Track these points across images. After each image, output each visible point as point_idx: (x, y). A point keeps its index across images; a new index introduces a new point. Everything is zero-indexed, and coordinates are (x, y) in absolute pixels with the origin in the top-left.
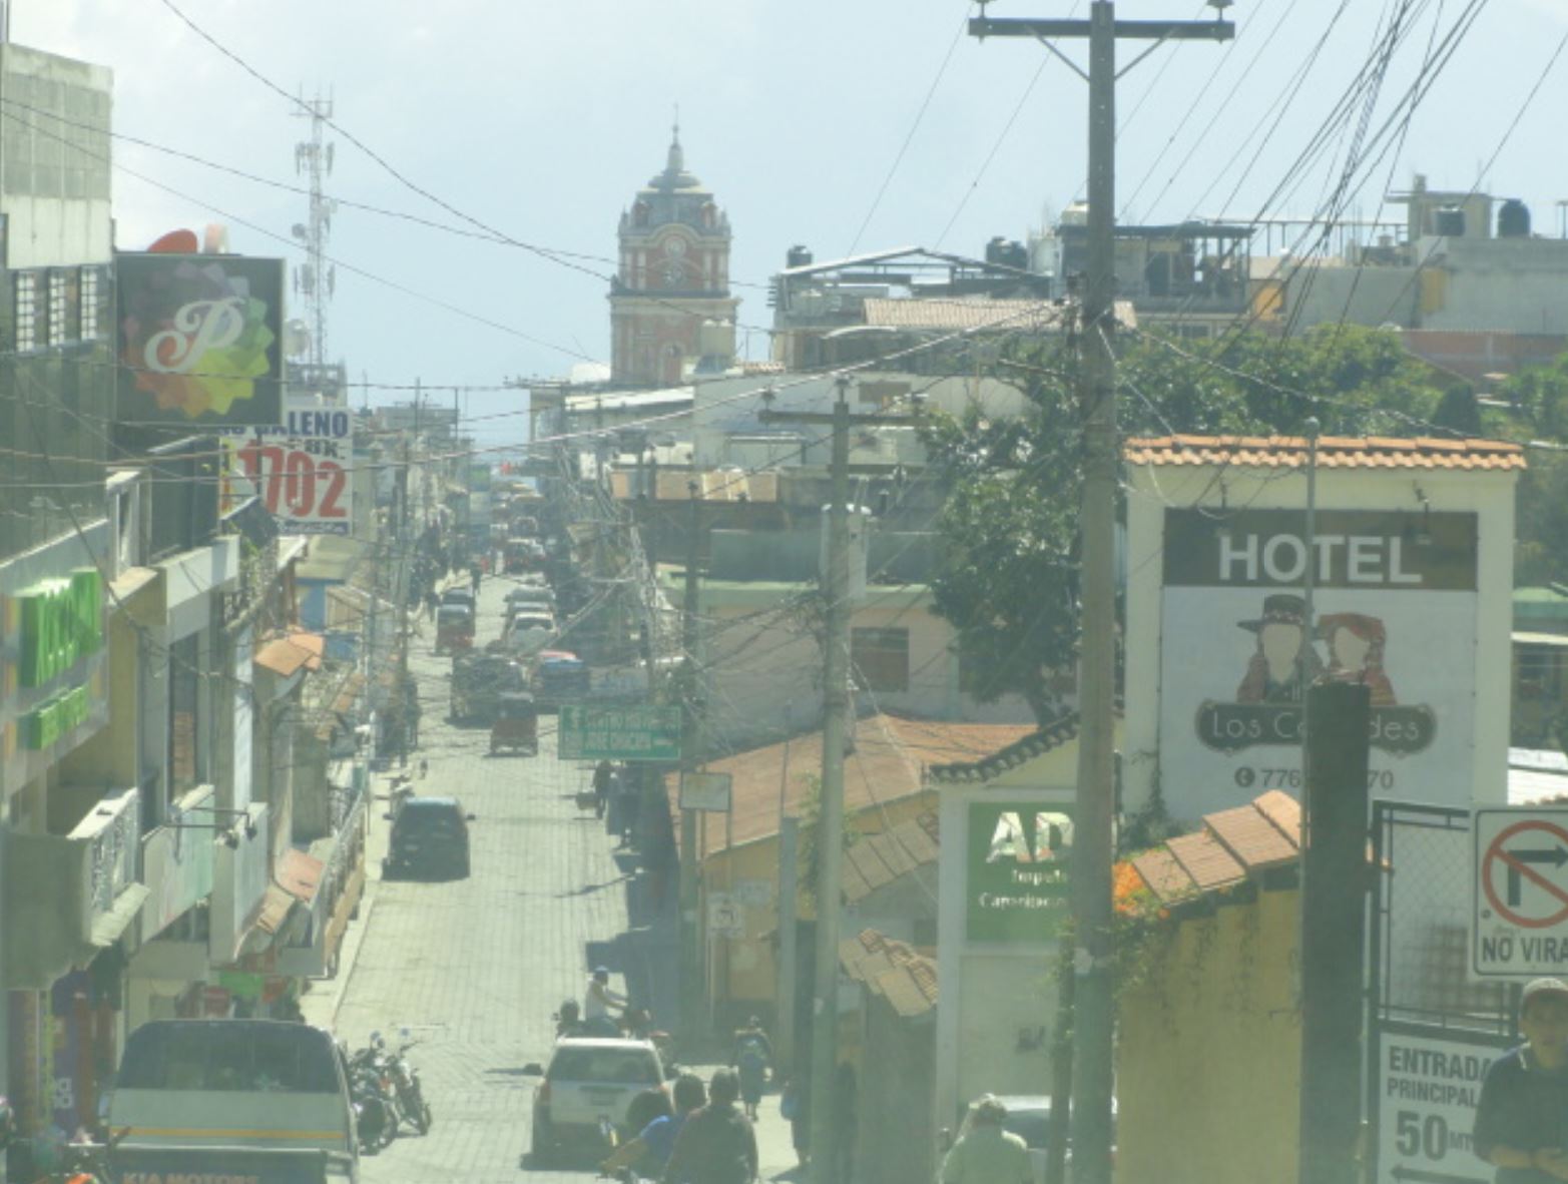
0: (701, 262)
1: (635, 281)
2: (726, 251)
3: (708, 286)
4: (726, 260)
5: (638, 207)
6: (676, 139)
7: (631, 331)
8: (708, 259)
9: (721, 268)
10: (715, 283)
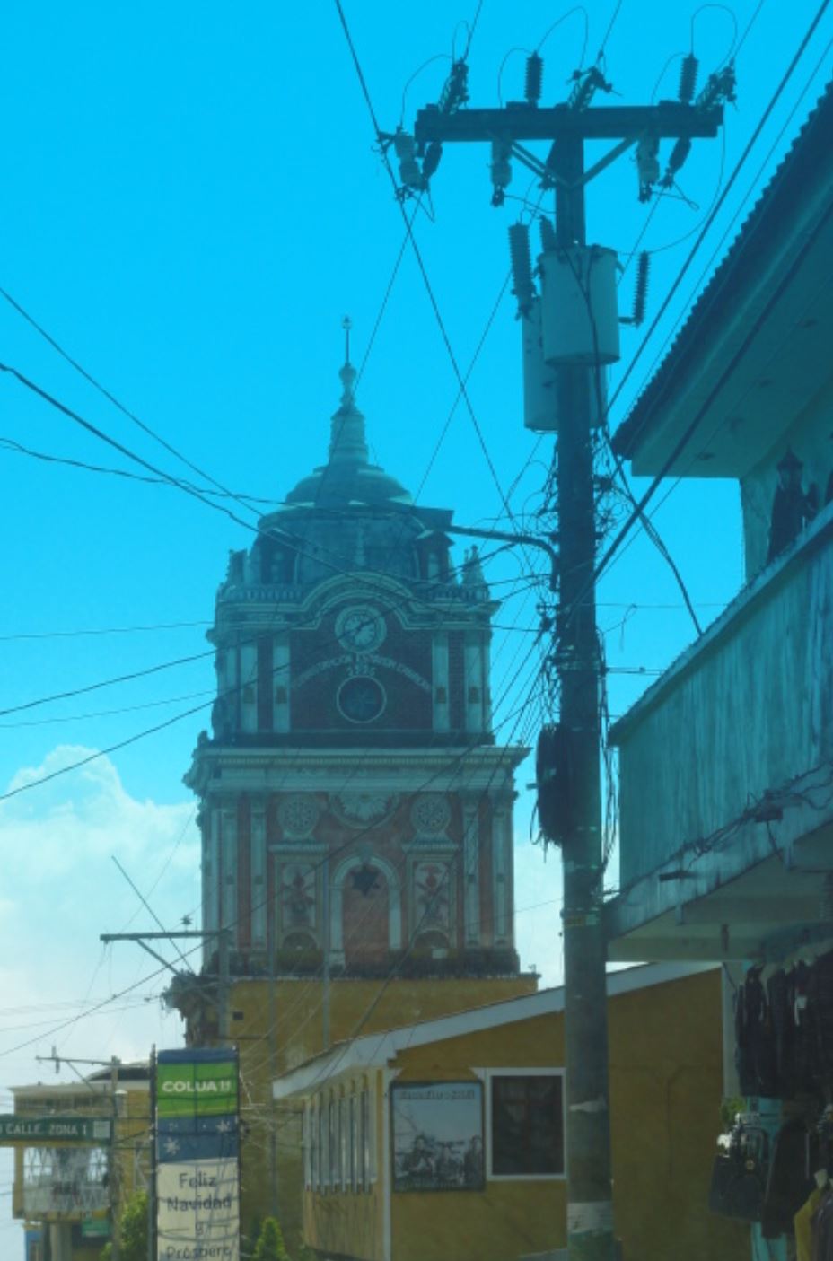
0: (423, 665)
1: (266, 715)
2: (484, 638)
3: (442, 719)
4: (484, 658)
5: (267, 543)
6: (348, 398)
7: (259, 834)
8: (440, 656)
9: (473, 678)
10: (458, 716)
